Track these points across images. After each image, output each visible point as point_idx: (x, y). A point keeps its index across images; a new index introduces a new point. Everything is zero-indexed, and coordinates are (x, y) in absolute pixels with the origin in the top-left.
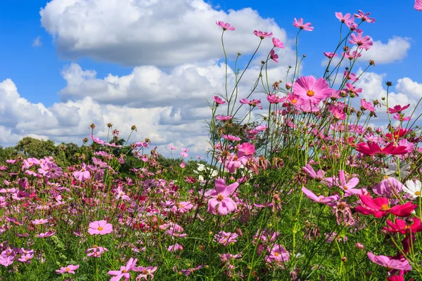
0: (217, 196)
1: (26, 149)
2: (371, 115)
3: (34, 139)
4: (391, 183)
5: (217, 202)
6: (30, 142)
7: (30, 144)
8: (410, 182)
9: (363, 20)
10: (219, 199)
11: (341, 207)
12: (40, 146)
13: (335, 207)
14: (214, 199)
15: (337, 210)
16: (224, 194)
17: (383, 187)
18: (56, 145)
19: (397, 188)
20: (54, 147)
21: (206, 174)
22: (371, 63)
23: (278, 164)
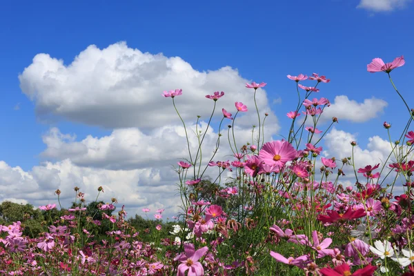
0: (186, 261)
1: (5, 214)
2: (339, 174)
3: (13, 204)
4: (358, 245)
5: (187, 268)
6: (9, 206)
7: (10, 208)
8: (378, 243)
9: (319, 81)
10: (189, 264)
11: (311, 268)
12: (19, 210)
13: (305, 269)
14: (184, 265)
15: (307, 272)
16: (193, 259)
17: (350, 249)
18: (35, 209)
19: (364, 249)
20: (32, 211)
21: (183, 235)
22: (335, 120)
23: (249, 224)
